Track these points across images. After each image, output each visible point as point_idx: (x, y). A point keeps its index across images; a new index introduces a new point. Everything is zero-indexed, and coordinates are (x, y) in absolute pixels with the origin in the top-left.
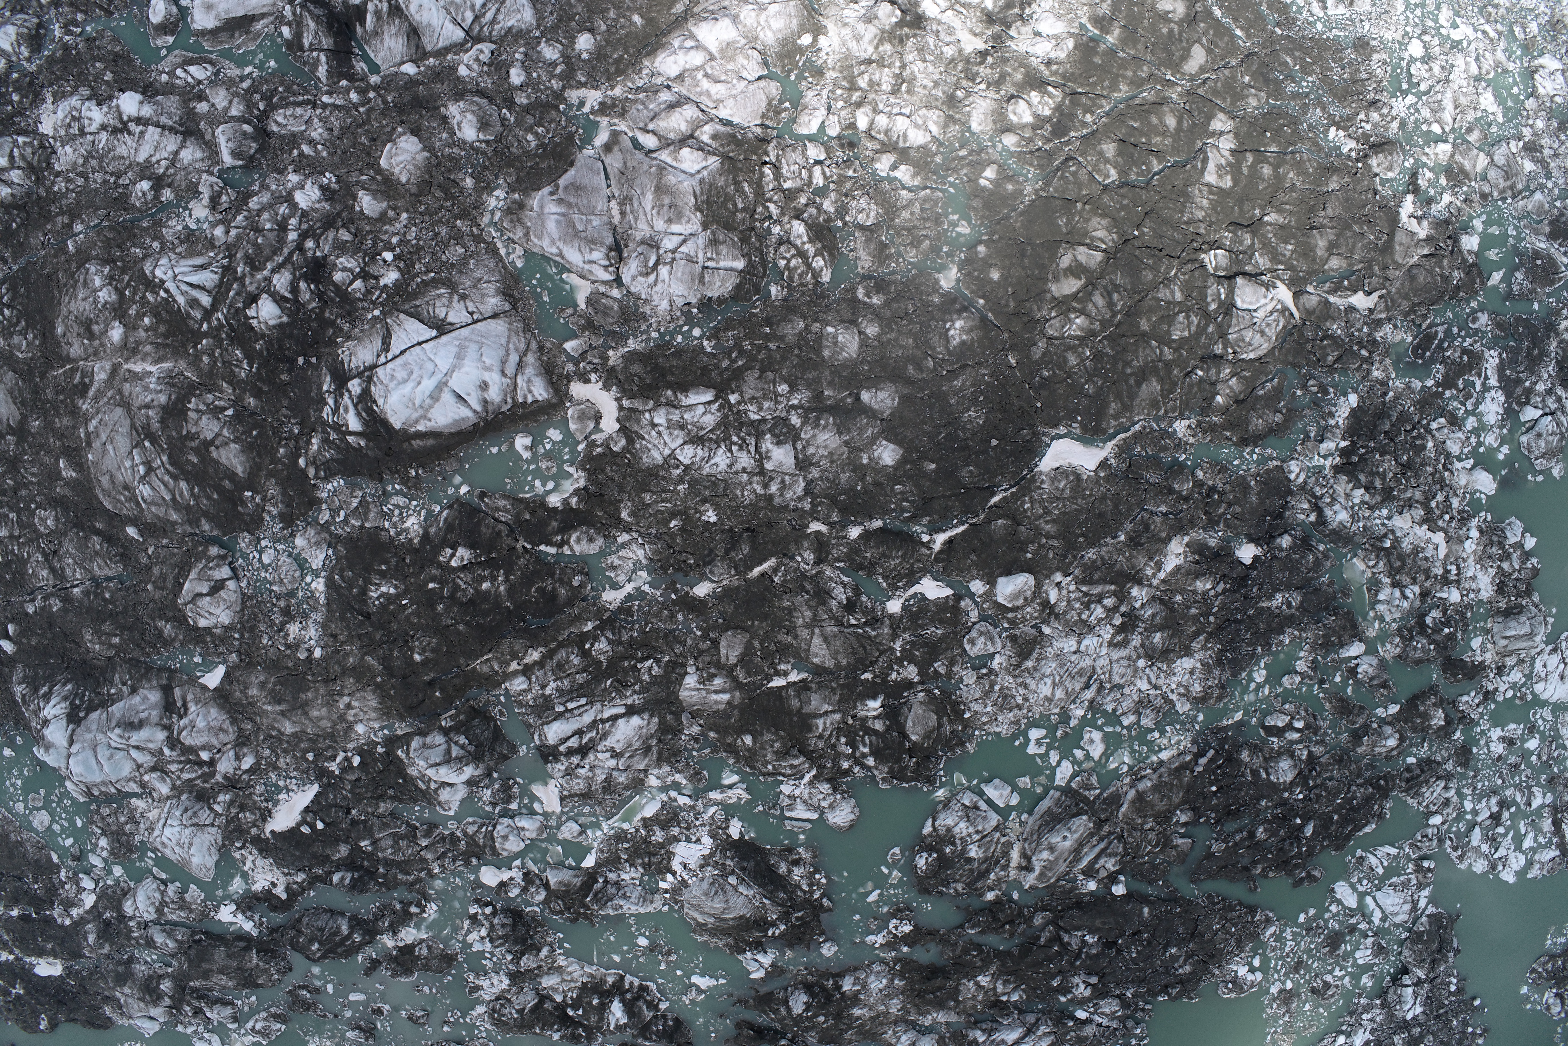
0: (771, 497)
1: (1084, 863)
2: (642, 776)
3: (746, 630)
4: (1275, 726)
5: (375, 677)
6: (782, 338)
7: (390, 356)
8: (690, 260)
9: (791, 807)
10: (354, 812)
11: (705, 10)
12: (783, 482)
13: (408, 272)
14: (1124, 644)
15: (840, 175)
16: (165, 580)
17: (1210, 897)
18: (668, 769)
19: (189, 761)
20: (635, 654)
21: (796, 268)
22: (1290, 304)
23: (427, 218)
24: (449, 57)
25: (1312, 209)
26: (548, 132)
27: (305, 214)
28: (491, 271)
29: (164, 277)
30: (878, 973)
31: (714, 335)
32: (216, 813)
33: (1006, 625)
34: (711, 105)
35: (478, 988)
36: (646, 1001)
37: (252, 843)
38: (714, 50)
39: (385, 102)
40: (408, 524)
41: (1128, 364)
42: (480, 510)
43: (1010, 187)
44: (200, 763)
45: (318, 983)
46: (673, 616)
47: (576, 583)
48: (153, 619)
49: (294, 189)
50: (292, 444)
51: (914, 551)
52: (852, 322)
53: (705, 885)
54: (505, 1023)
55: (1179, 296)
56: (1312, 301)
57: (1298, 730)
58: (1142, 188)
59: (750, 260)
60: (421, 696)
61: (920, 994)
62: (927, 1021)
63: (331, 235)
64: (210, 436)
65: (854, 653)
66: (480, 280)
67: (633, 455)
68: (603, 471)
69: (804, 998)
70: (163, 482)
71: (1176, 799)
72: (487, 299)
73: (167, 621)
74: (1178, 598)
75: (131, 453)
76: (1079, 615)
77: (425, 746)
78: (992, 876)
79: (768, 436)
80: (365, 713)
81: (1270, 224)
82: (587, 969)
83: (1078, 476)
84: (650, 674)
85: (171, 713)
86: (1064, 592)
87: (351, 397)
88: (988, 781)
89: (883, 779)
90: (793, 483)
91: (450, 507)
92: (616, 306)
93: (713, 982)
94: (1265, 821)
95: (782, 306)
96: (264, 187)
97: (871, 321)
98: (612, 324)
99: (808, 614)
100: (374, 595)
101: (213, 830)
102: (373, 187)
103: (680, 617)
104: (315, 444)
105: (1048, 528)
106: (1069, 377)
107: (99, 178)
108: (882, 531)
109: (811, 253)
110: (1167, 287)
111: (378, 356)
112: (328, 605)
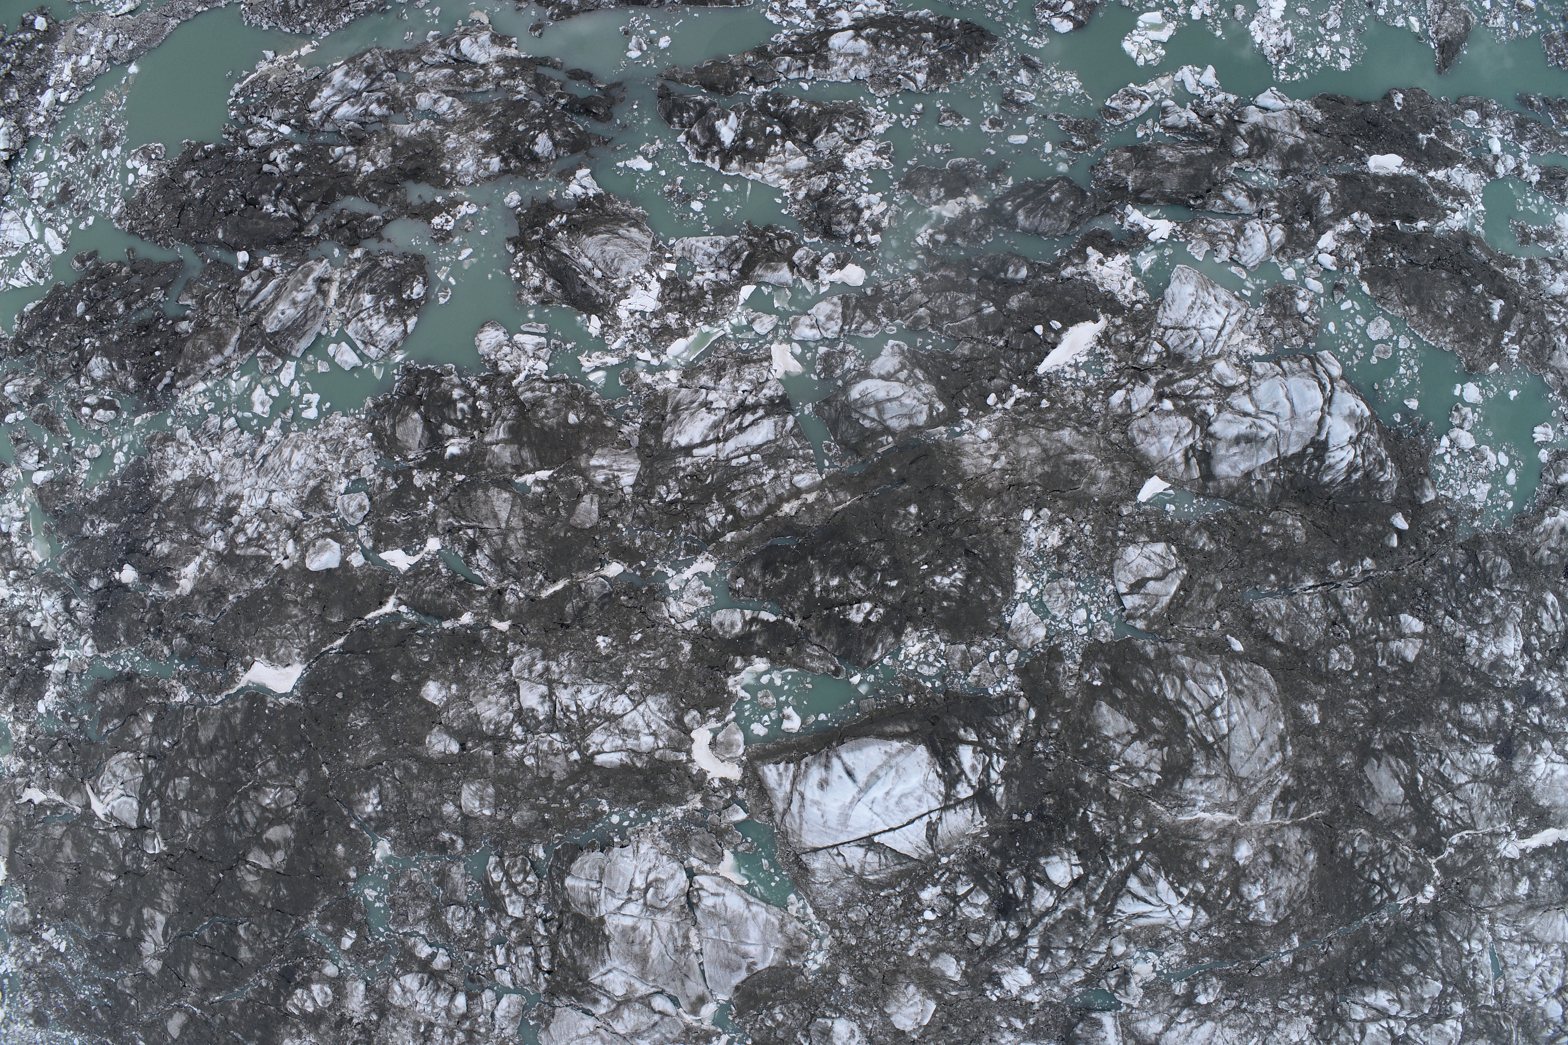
0: (543, 658)
1: (271, 285)
2: (684, 381)
3: (574, 528)
4: (106, 409)
5: (963, 488)
6: (533, 807)
7: (926, 819)
8: (611, 892)
9: (539, 347)
10: (1001, 343)
12: (530, 672)
13: (910, 898)
14: (230, 497)
15: (481, 954)
16: (1201, 593)
17: (168, 246)
18: (660, 388)
19: (1187, 398)
20: (683, 506)
21: (519, 872)
22: (93, 799)
23: (888, 949)
25: (77, 880)
26: (762, 1020)
27: (1021, 962)
28: (820, 893)
29: (1182, 907)
30: (467, 175)
31: (597, 815)
32: (1160, 341)
33: (333, 520)
34: (601, 1031)
35: (879, 153)
36: (698, 143)
37: (1123, 308)
40: (919, 646)
41: (225, 758)
43: (329, 928)
44: (1173, 396)
45: (1062, 153)
46: (645, 544)
47: (742, 581)
48: (1219, 552)
49: (1033, 987)
50: (1044, 732)
51: (413, 597)
52: (467, 818)
53: (624, 268)
54: (850, 115)
55: (184, 815)
56: (76, 799)
57: (87, 405)
58: (217, 916)
59: (563, 883)
60: (914, 466)
61: (428, 153)
62: (425, 124)
63: (990, 941)
64: (1137, 744)
65: (470, 501)
66: (832, 885)
67: (677, 706)
68: (708, 692)
69: (537, 149)
70: (1194, 698)
71: (189, 344)
72: (824, 867)
73: (1202, 549)
74: (185, 537)
75: (1231, 730)
76: (268, 528)
77: (910, 416)
78: (355, 273)
79: (541, 718)
80: (978, 451)
81: (111, 872)
82: (758, 176)
83: (269, 657)
84: (668, 487)
85: (1203, 451)
86: (281, 550)
87: (969, 781)
88: (355, 368)
89: (451, 373)
90: (521, 671)
91: (871, 662)
92: (693, 850)
93: (632, 163)
94: (118, 318)
95: (533, 838)
96: (1068, 991)
97: (450, 817)
98: (698, 833)
99: (511, 541)
100: (958, 575)
101: (1166, 322)
102: (945, 983)
103: (638, 542)
104: (1016, 733)
105: (295, 611)
106: (275, 751)
107: (1260, 1008)
108: (442, 618)
109: (503, 886)
110: (194, 825)
111: (940, 819)
112: (1012, 565)
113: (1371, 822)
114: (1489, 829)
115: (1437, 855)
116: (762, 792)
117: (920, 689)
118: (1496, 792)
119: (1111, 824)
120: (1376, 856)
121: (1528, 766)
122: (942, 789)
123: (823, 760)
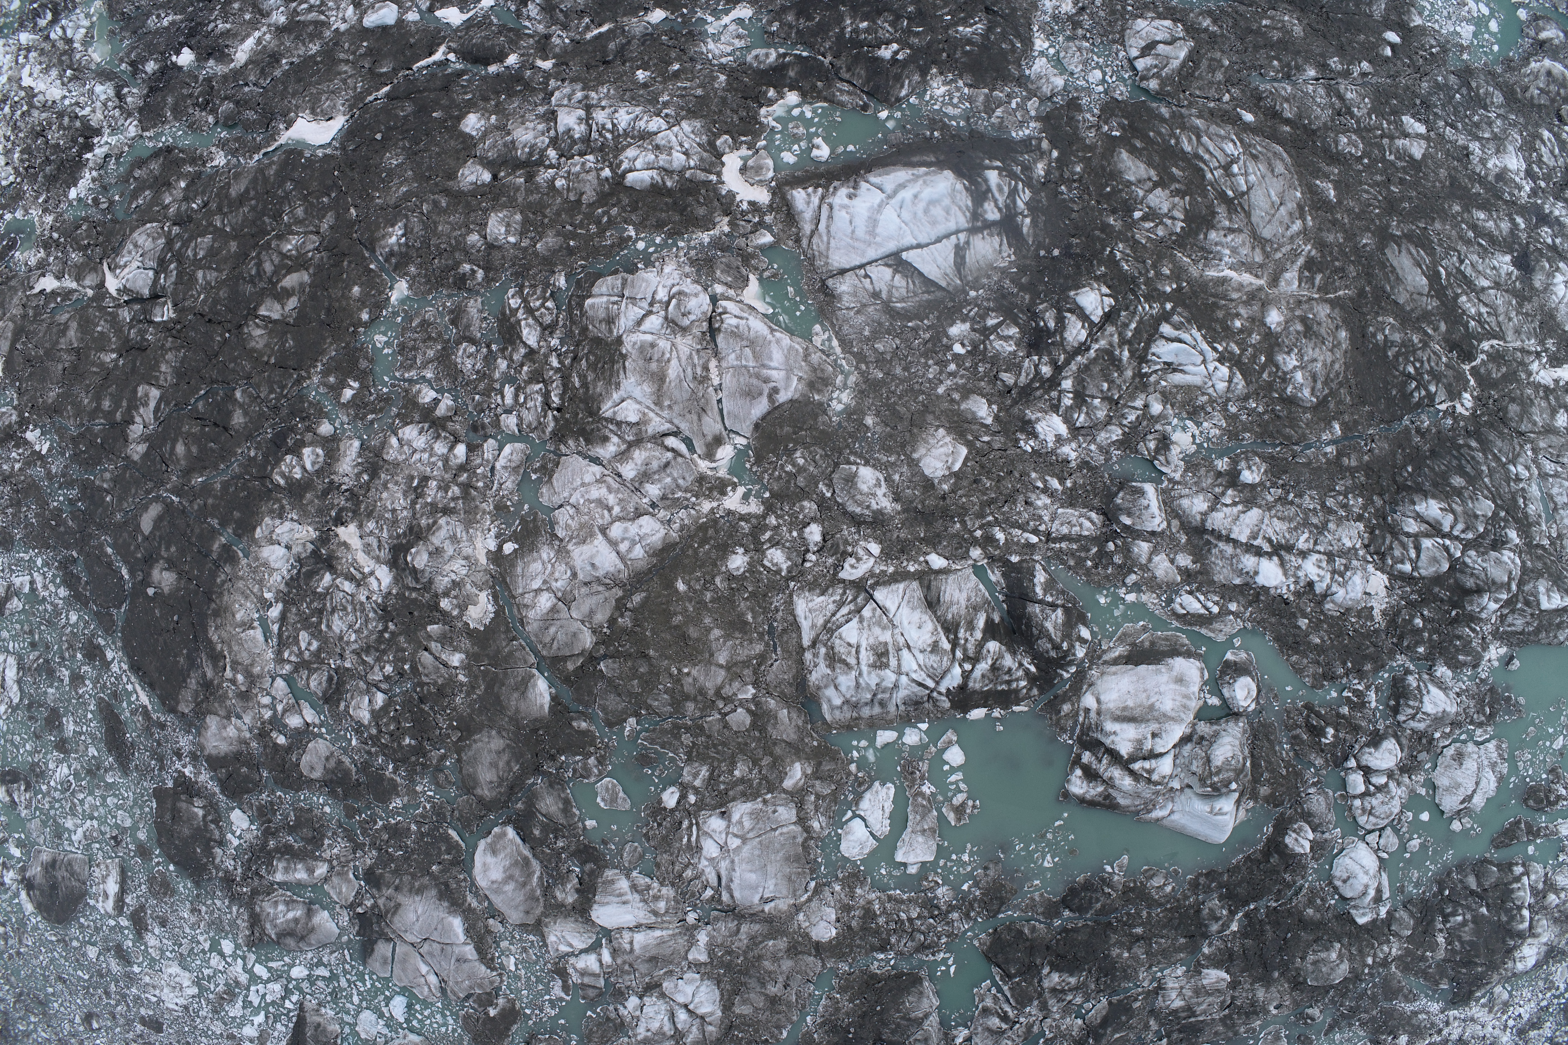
0: (583, 89)
6: (558, 234)
7: (954, 240)
8: (633, 300)
11: (608, 587)
12: (569, 99)
13: (938, 333)
15: (489, 396)
16: (1209, 66)
21: (538, 299)
22: (109, 277)
23: (917, 387)
24: (891, 569)
25: (75, 367)
26: (782, 466)
27: (1055, 408)
28: (846, 321)
29: (1218, 365)
31: (624, 242)
34: (609, 479)
38: (600, 537)
39: (963, 523)
40: (943, 89)
41: (253, 209)
42: (867, 93)
47: (777, 24)
48: (1222, 35)
49: (1069, 441)
50: (1067, 175)
51: (462, 45)
52: (491, 247)
55: (200, 274)
56: (90, 280)
58: (216, 381)
59: (582, 310)
63: (1023, 381)
64: (1159, 192)
66: (858, 312)
67: (710, 130)
68: (741, 119)
70: (1211, 153)
72: (851, 290)
73: (1206, 30)
74: (247, 17)
75: (1249, 189)
79: (577, 136)
81: (113, 351)
83: (313, 112)
86: (340, 15)
87: (996, 201)
90: (560, 98)
91: (899, 100)
92: (718, 273)
95: (556, 265)
96: (1105, 451)
97: (473, 246)
98: (723, 257)
100: (979, 26)
102: (976, 427)
104: (1040, 169)
105: (345, 68)
106: (305, 197)
107: (1308, 502)
108: (487, 63)
109: (521, 311)
110: (208, 283)
111: (967, 243)
112: (1030, 25)
113: (1398, 311)
114: (1518, 344)
115: (1471, 361)
116: (790, 216)
117: (945, 127)
118: (1520, 305)
119: (1140, 266)
120: (1407, 349)
121: (1549, 285)
122: (970, 203)
123: (852, 184)
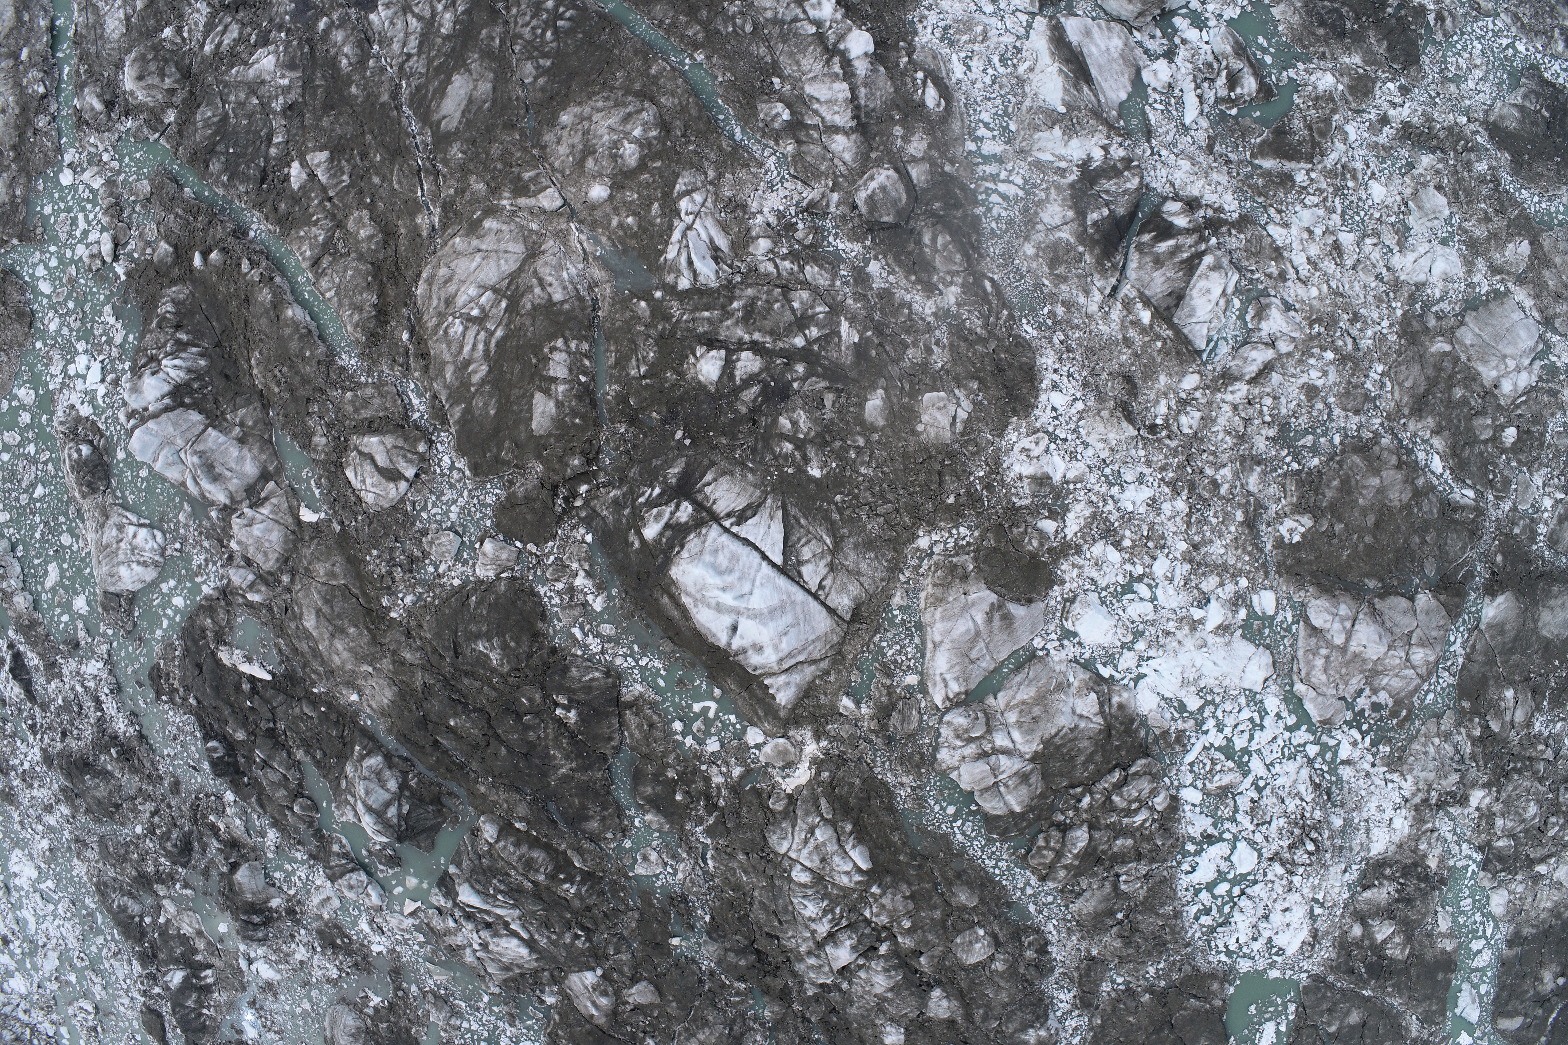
0: (802, 962)
3: (662, 998)
7: (736, 529)
12: (821, 966)
28: (873, 579)
29: (683, 214)
52: (998, 945)
59: (1025, 813)
63: (822, 385)
64: (549, 372)
67: (773, 824)
70: (475, 344)
72: (843, 594)
79: (854, 938)
85: (248, 496)
87: (673, 514)
90: (826, 975)
97: (1006, 961)
102: (893, 400)
111: (729, 515)
116: (807, 694)
123: (741, 658)
